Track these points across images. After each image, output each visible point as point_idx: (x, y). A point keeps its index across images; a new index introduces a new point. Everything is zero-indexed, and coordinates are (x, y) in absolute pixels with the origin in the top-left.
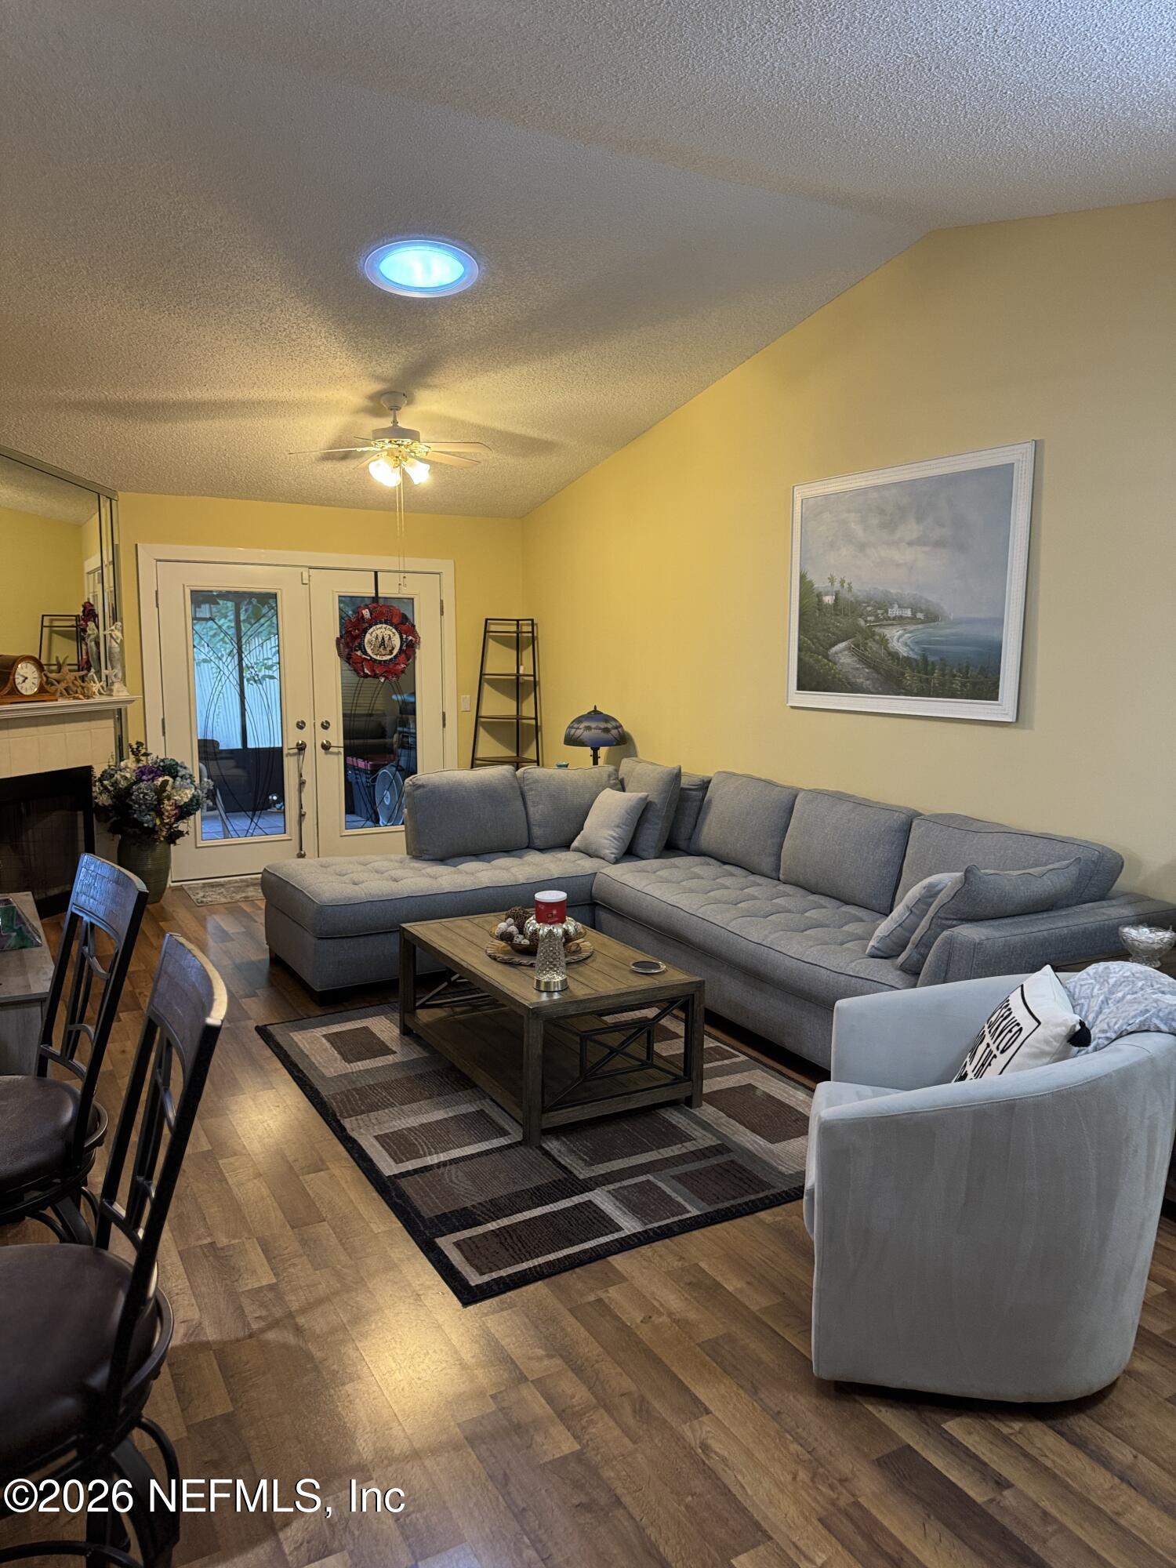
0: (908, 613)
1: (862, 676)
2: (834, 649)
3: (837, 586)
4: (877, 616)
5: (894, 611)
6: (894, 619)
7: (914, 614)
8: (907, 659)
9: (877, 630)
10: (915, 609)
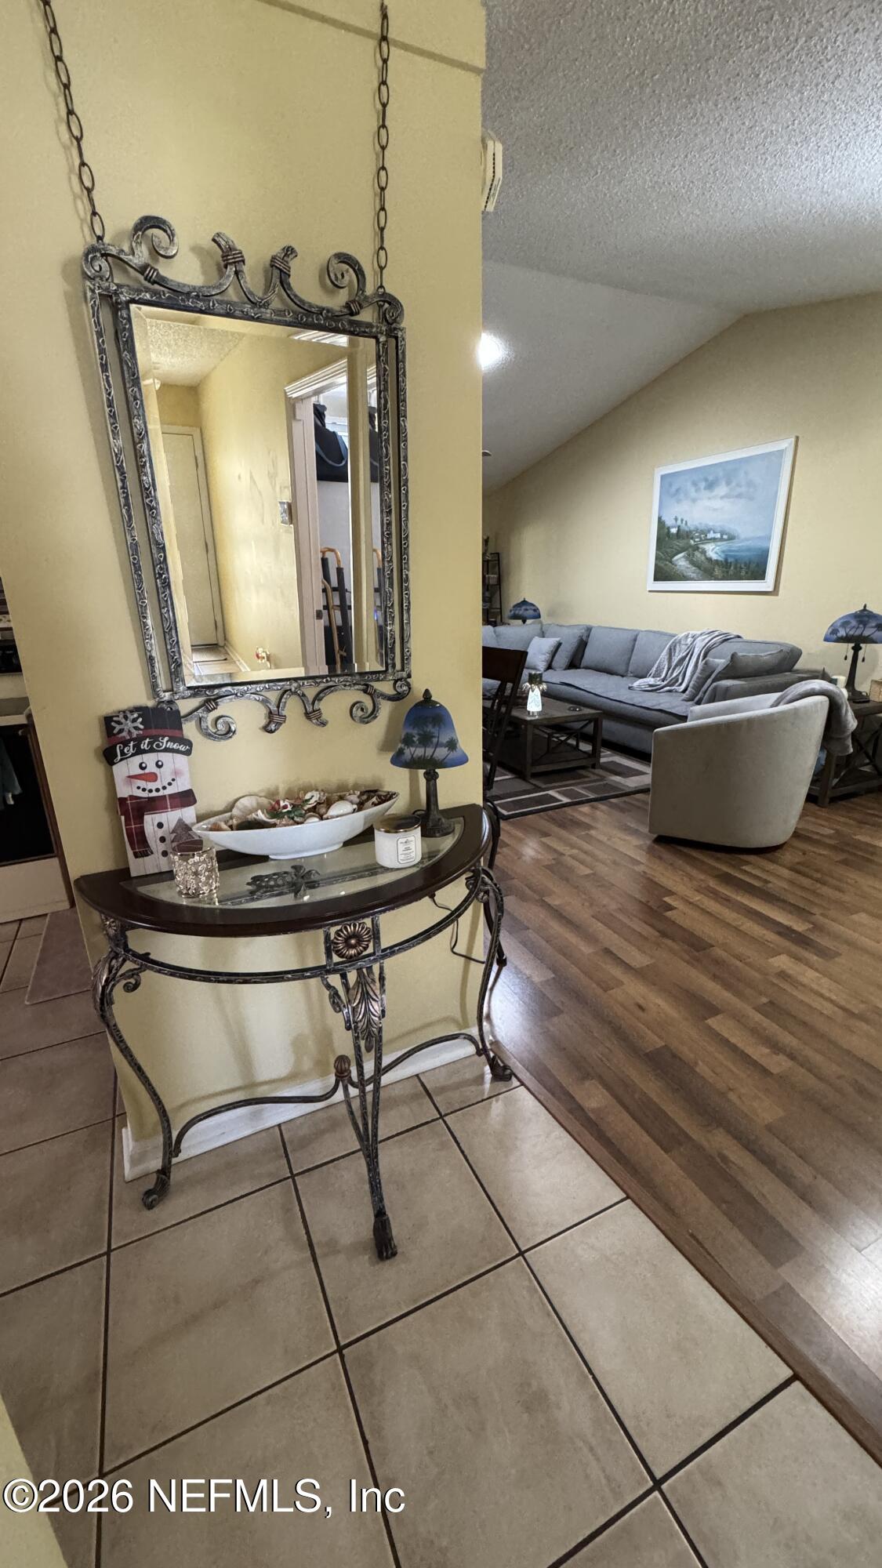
0: (718, 536)
1: (691, 570)
2: (676, 558)
3: (679, 522)
4: (701, 538)
5: (711, 535)
6: (710, 539)
7: (722, 536)
8: (717, 561)
9: (701, 546)
10: (722, 533)
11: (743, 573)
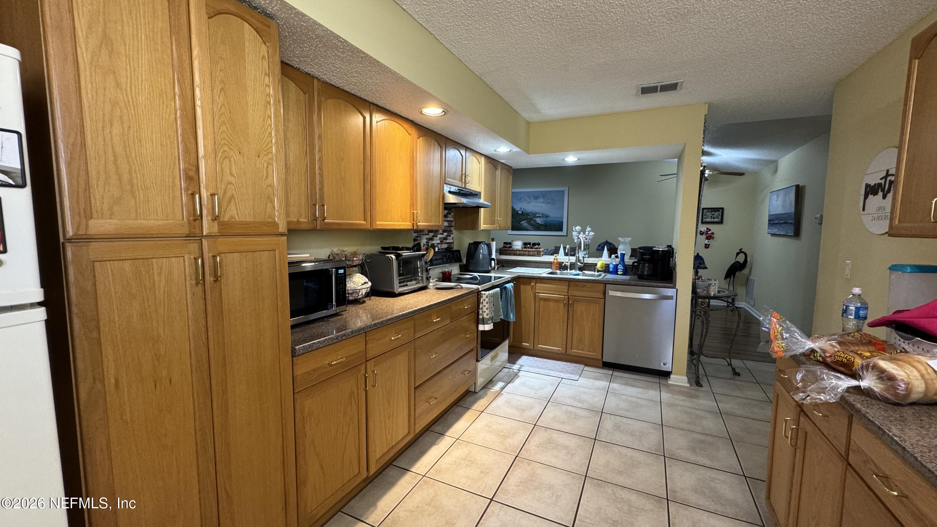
0: (541, 215)
2: (522, 222)
3: (522, 210)
5: (538, 215)
8: (541, 224)
10: (543, 215)
11: (553, 229)
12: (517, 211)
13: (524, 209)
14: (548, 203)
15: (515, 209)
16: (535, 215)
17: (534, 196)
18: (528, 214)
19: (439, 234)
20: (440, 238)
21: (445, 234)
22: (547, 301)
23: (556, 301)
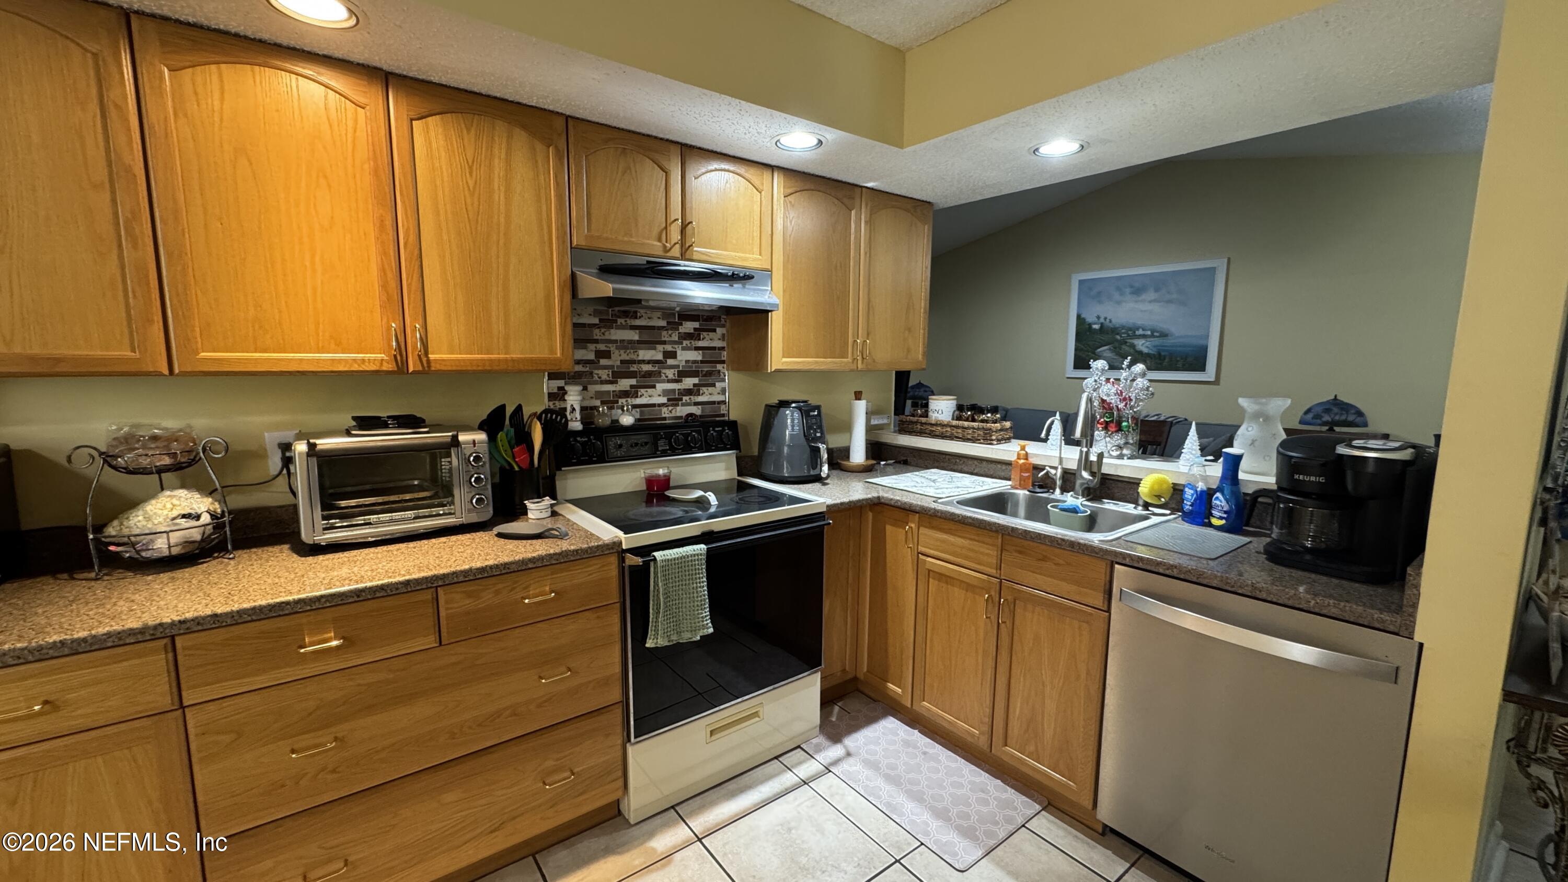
0: (1149, 333)
2: (1099, 350)
3: (1102, 320)
4: (1128, 334)
5: (1140, 332)
6: (1140, 335)
7: (1152, 333)
8: (1148, 354)
10: (1153, 331)
11: (1180, 365)
12: (1090, 325)
13: (1105, 319)
14: (1169, 301)
15: (1084, 319)
16: (1132, 331)
17: (1132, 287)
18: (1115, 331)
19: (663, 382)
20: (665, 393)
21: (689, 382)
22: (947, 583)
23: (968, 587)
